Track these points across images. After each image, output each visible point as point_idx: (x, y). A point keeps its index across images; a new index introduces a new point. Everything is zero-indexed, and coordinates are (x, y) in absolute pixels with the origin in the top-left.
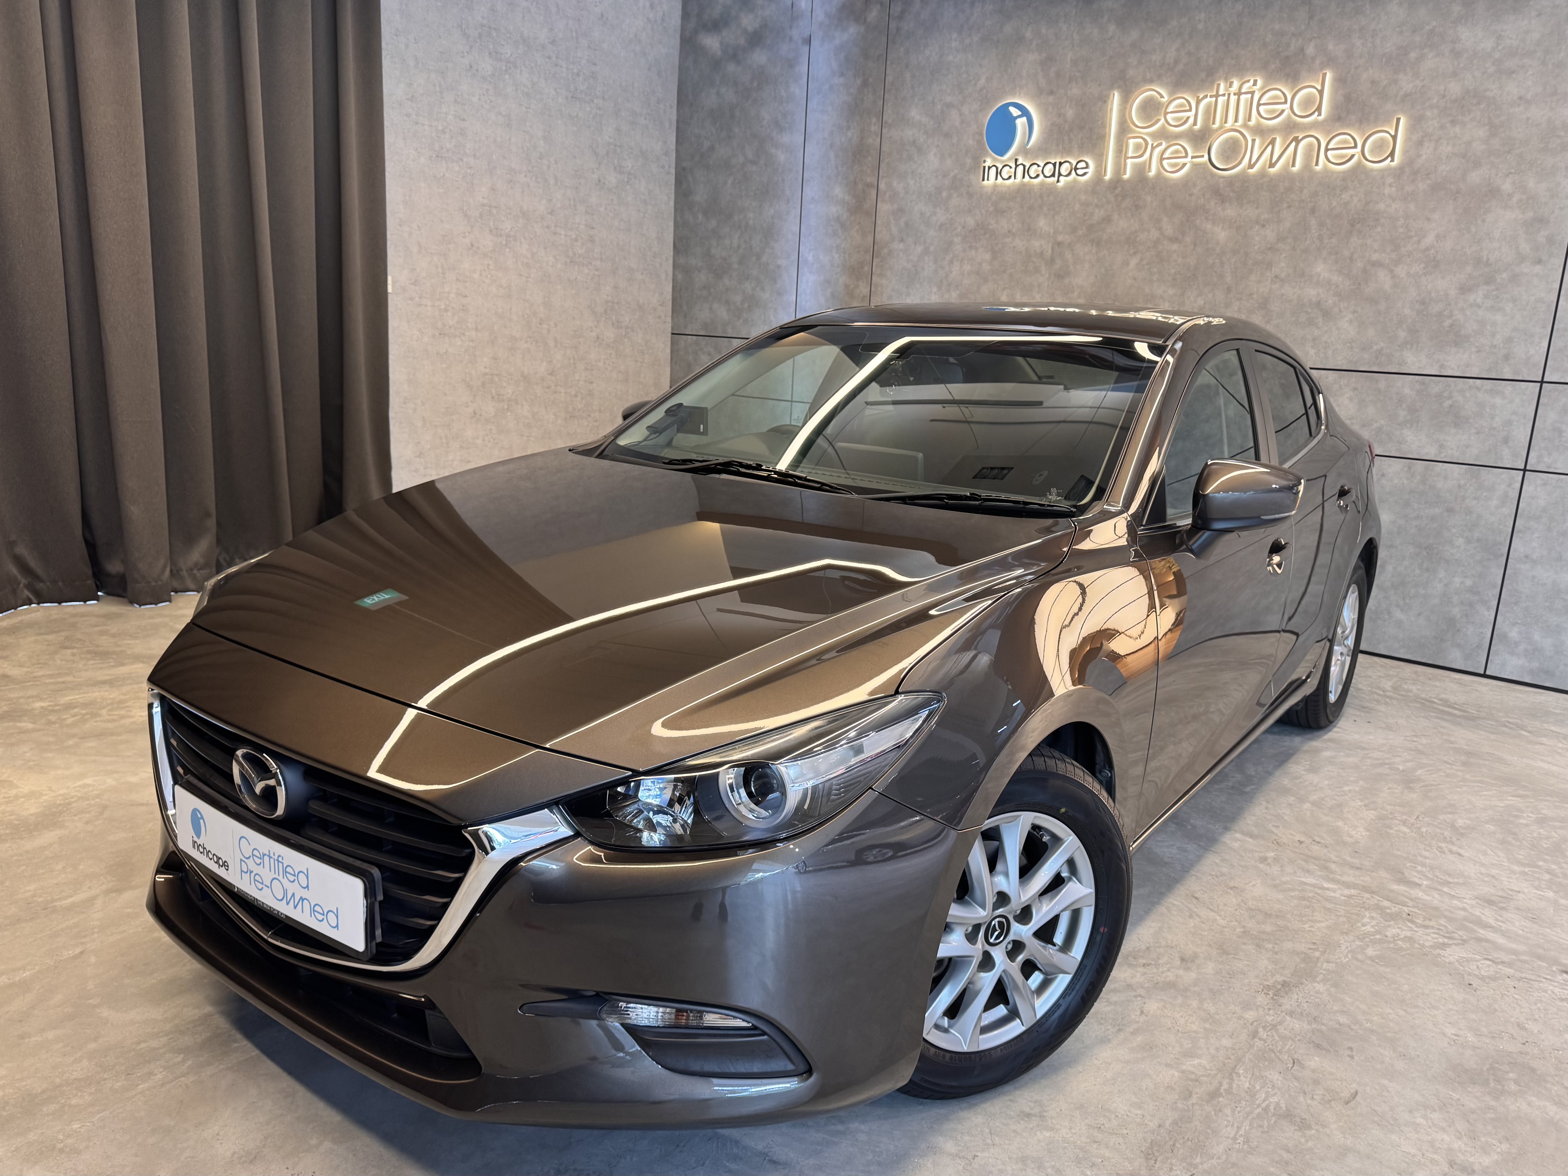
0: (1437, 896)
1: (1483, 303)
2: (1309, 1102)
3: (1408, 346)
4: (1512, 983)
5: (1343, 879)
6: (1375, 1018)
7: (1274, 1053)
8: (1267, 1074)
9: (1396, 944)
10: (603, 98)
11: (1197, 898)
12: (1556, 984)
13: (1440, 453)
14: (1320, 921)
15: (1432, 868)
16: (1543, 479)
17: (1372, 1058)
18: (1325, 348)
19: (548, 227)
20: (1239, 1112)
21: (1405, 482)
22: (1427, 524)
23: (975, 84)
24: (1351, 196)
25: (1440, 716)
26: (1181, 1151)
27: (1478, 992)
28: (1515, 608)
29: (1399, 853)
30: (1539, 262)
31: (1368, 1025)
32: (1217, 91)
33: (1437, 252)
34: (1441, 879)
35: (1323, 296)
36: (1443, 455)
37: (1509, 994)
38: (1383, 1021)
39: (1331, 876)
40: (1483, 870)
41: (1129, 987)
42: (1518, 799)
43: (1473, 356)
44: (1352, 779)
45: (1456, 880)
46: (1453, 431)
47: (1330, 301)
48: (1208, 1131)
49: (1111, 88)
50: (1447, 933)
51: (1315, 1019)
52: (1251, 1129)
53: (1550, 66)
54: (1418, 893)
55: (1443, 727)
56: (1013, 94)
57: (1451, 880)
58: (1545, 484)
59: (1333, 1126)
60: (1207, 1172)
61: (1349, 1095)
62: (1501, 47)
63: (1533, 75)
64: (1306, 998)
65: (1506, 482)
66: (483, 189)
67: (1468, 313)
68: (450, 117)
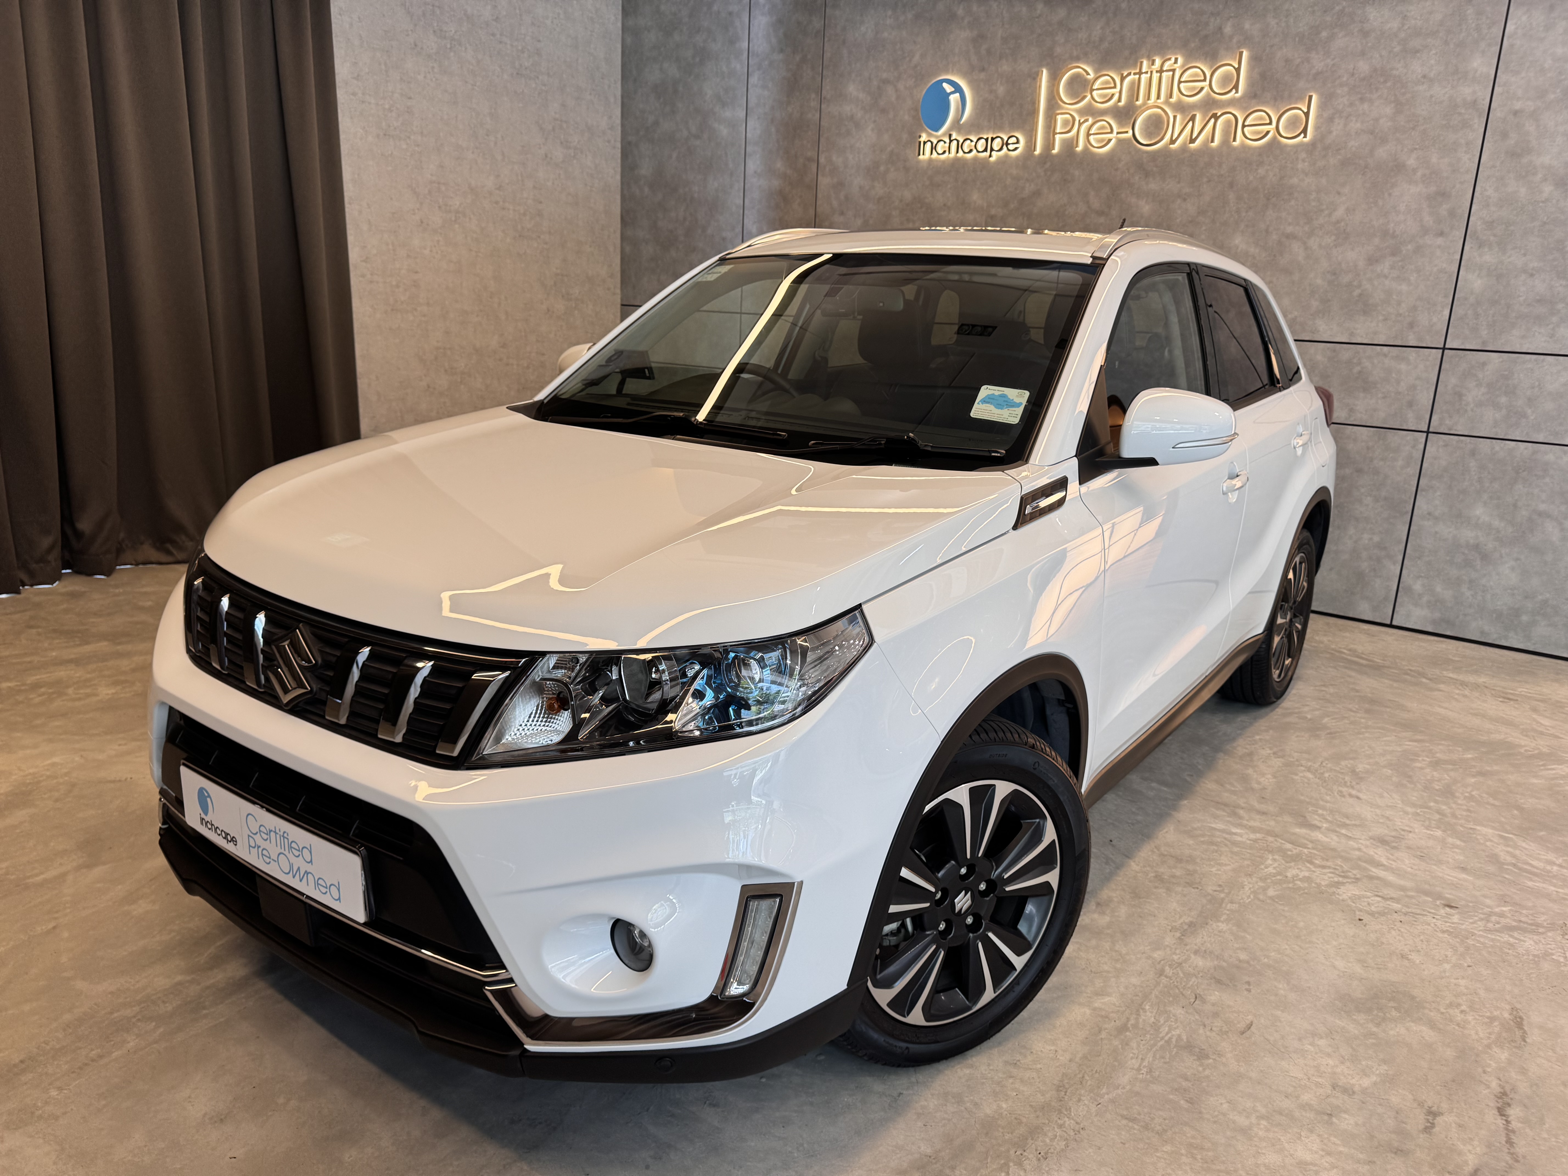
0: (1335, 838)
1: (1390, 273)
2: (1208, 1033)
3: (1320, 315)
4: (1399, 918)
5: (1250, 824)
6: (1273, 954)
7: (1179, 989)
8: (1172, 1009)
9: (1295, 884)
10: (548, 74)
12: (1439, 917)
13: (1350, 416)
14: (1226, 865)
15: (1332, 812)
16: (1444, 441)
17: (1268, 991)
19: (497, 203)
20: (1144, 1045)
23: (910, 61)
24: (1267, 171)
25: (1347, 665)
26: (1089, 1083)
27: (1368, 927)
28: (1419, 562)
29: (1302, 798)
30: (1441, 234)
31: (1266, 960)
32: (1141, 69)
34: (1340, 821)
36: (1352, 419)
37: (1396, 928)
38: (1279, 956)
39: (1239, 821)
40: (1379, 812)
42: (1415, 744)
43: (1380, 325)
45: (1353, 822)
46: (1362, 395)
48: (1116, 1064)
49: (1040, 66)
50: (1343, 872)
51: (1217, 957)
52: (1154, 1060)
53: (1452, 46)
54: (1318, 835)
55: (1350, 676)
56: (947, 71)
57: (1348, 822)
58: (1446, 446)
59: (1229, 1055)
60: (1113, 1101)
61: (1244, 1026)
62: (1406, 27)
63: (1436, 54)
64: (1210, 937)
65: (1412, 444)
66: (432, 166)
67: (1376, 283)
68: (396, 95)
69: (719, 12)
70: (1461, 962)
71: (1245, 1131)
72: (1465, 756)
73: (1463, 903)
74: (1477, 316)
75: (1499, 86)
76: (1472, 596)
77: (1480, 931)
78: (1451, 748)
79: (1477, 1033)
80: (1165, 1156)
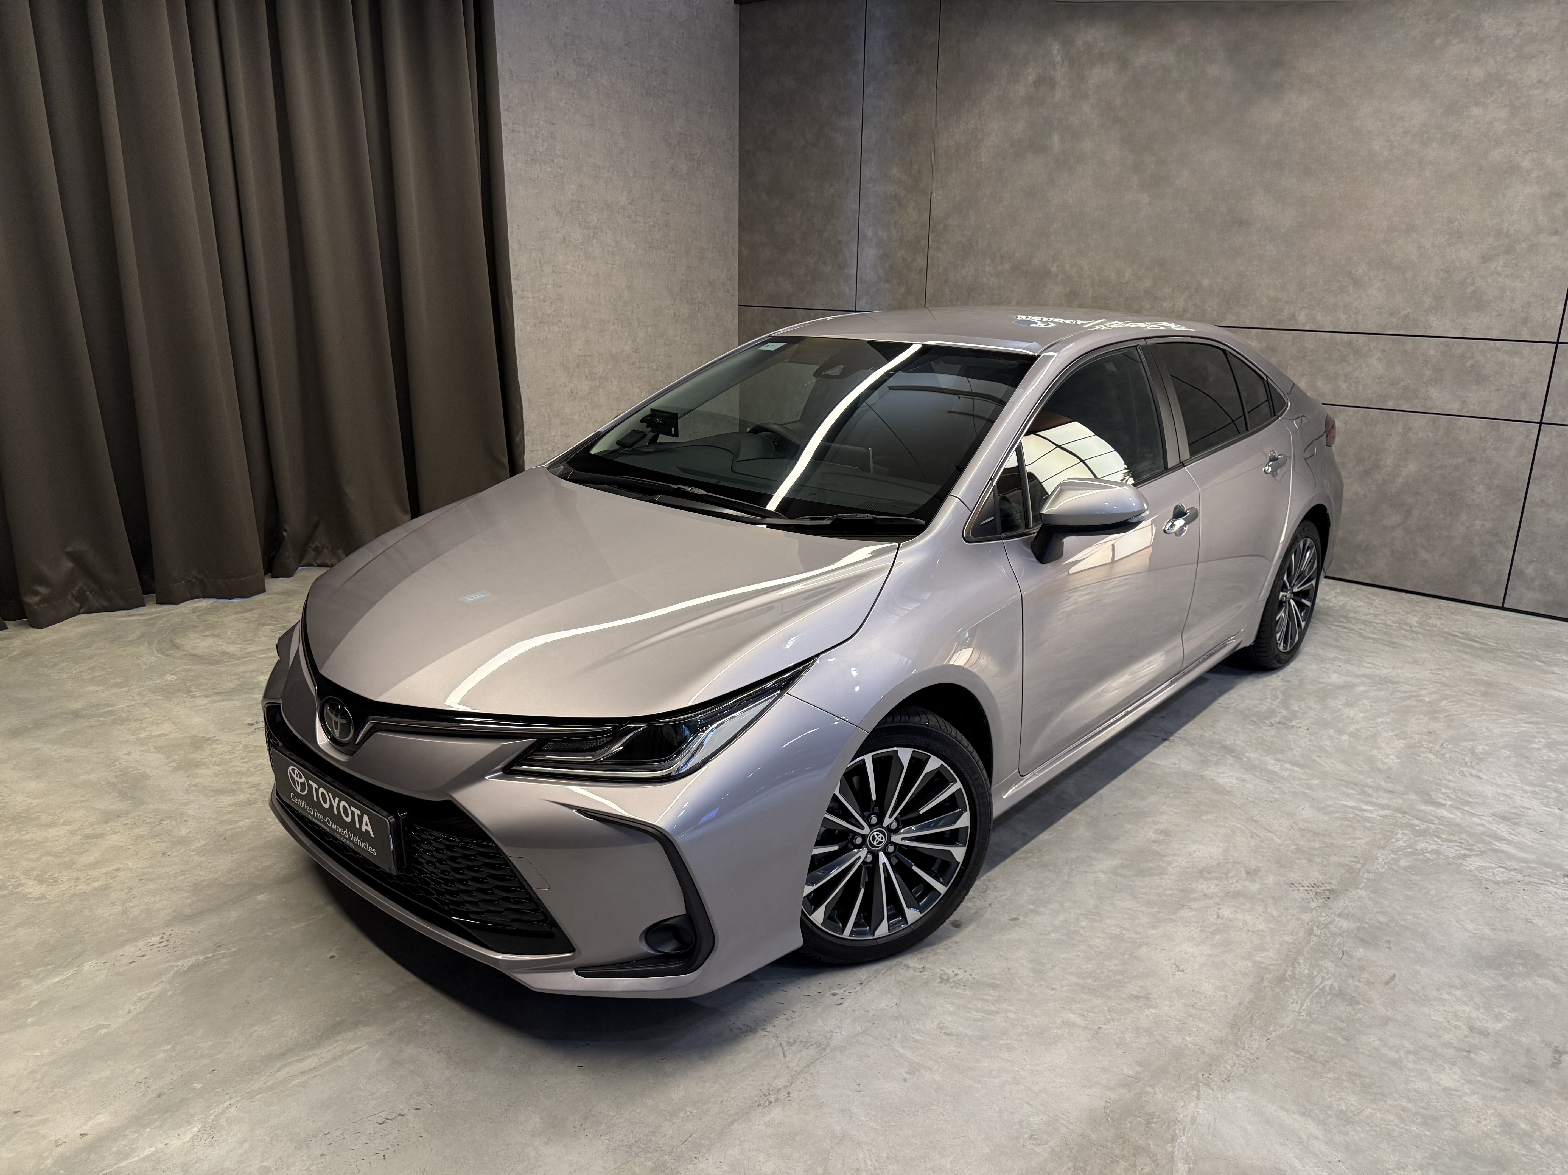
0: (1459, 814)
1: (1503, 271)
2: (1357, 983)
3: (1434, 311)
4: (1522, 887)
5: (1379, 802)
6: (1409, 918)
7: (1327, 946)
8: (1322, 963)
9: (1425, 856)
10: (674, 91)
11: (1256, 821)
12: (1558, 886)
13: (1465, 408)
14: (1360, 838)
15: (1454, 790)
16: (1558, 431)
17: (1407, 949)
18: (1356, 314)
19: (629, 216)
20: (1301, 992)
21: (1430, 435)
22: (1450, 473)
25: (1461, 649)
26: (1258, 1022)
27: (1494, 894)
28: (1531, 548)
29: (1426, 777)
30: (1556, 232)
31: (1403, 923)
33: (1460, 224)
34: (1463, 799)
36: (1466, 410)
37: (1519, 895)
38: (1415, 919)
39: (1369, 799)
40: (1499, 791)
41: (1206, 896)
42: (1531, 726)
43: (1494, 320)
44: (1384, 711)
45: (1475, 800)
46: (1474, 387)
48: (1279, 1007)
50: (1468, 845)
51: (1359, 919)
52: (1311, 1005)
54: (1442, 812)
55: (1465, 660)
57: (1471, 800)
58: (1559, 436)
59: (1377, 1002)
60: (1280, 1037)
61: (1388, 978)
62: (1521, 34)
63: (1551, 59)
64: (1351, 902)
65: (1525, 434)
66: (573, 186)
67: (1489, 280)
68: (542, 122)
69: (835, 25)
71: (1396, 1064)
80: (1329, 1081)
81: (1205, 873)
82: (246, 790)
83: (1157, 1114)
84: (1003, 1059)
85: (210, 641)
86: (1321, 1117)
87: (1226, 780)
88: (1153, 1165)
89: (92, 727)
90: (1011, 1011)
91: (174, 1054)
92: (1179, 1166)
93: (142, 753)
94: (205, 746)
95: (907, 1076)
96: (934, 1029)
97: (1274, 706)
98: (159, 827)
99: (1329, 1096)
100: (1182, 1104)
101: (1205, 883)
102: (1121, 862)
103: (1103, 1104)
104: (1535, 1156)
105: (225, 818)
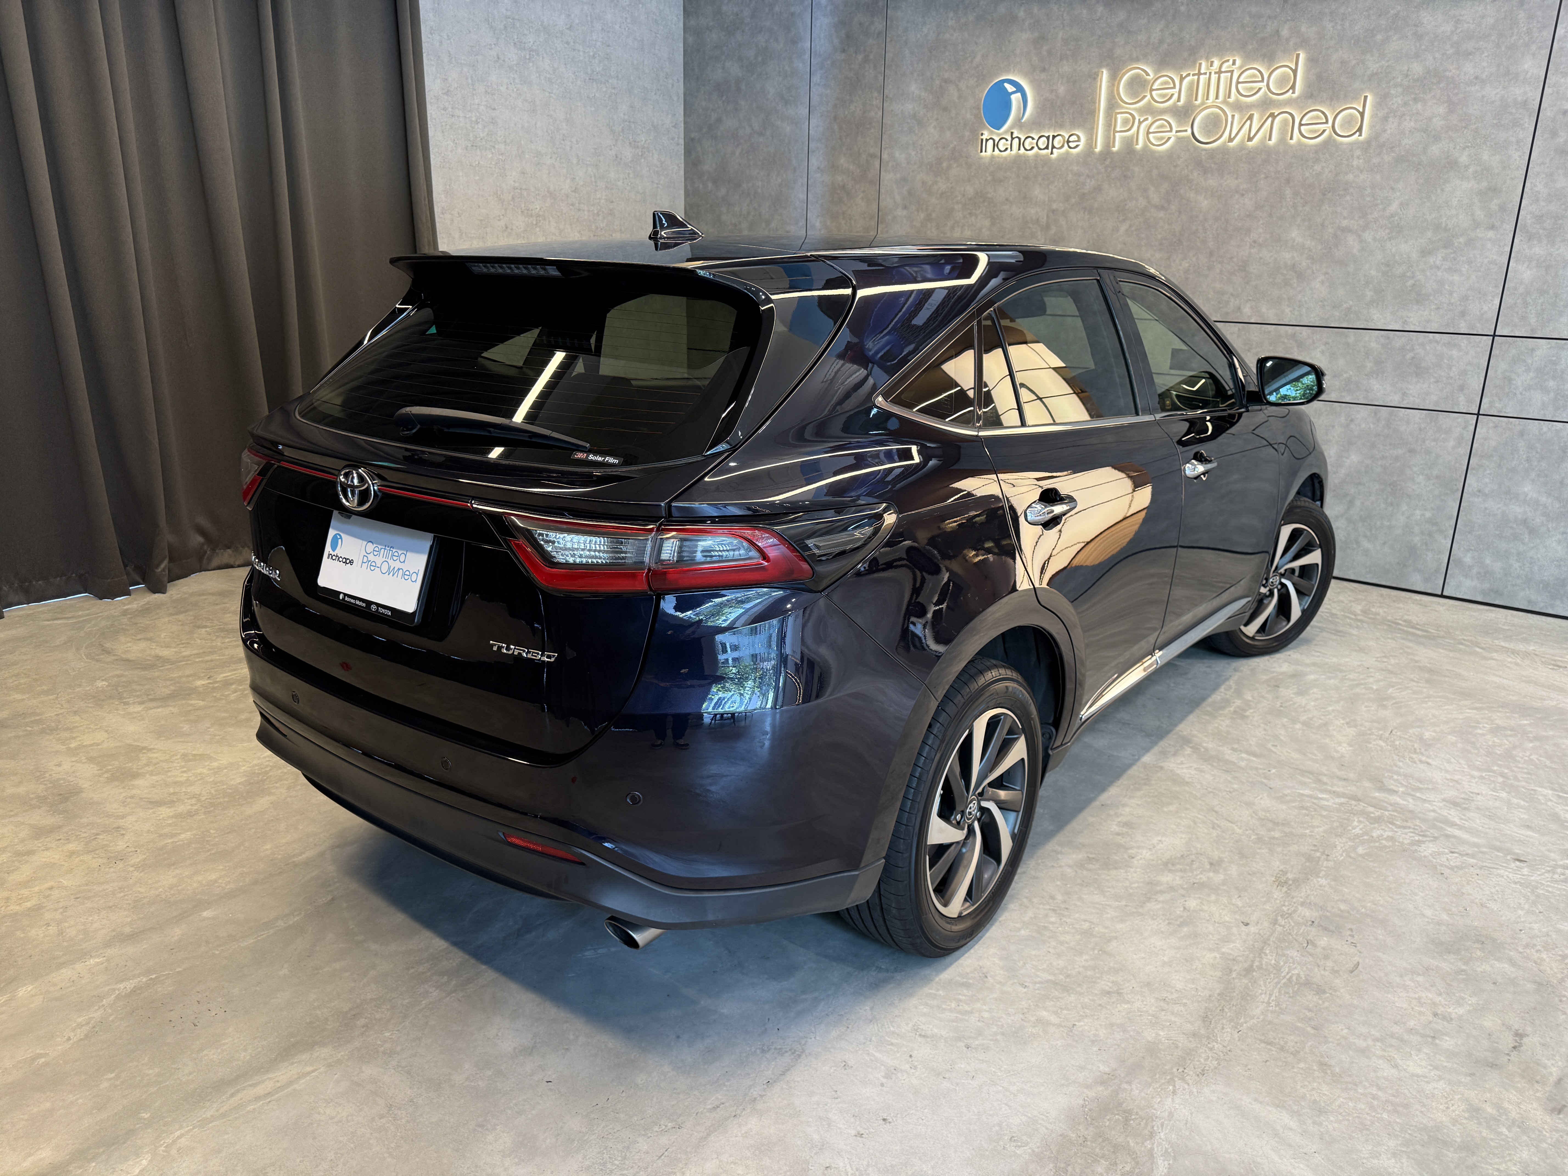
0: (1411, 800)
1: (1442, 265)
2: (1322, 972)
3: (1375, 305)
4: (1476, 872)
5: (1333, 789)
6: (1369, 904)
7: (1292, 936)
8: (1288, 952)
9: (1382, 843)
10: (617, 77)
11: (1216, 812)
12: (1510, 870)
13: (1403, 400)
14: (1318, 827)
15: (1406, 776)
16: (1494, 422)
17: (1368, 936)
18: (1299, 307)
19: (573, 205)
20: (1269, 983)
21: (1372, 426)
22: (1391, 464)
23: (972, 61)
24: (1323, 168)
25: (1405, 637)
26: (1229, 1014)
27: (1449, 880)
28: (1469, 537)
29: (1378, 764)
30: (1493, 227)
31: (1363, 910)
33: (1400, 219)
34: (1414, 786)
35: (1297, 259)
36: (1405, 402)
37: (1473, 880)
38: (1375, 906)
39: (1325, 787)
40: (1448, 777)
41: (1172, 889)
42: (1474, 711)
43: (1433, 314)
44: (1334, 699)
45: (1426, 786)
46: (1415, 380)
47: (1304, 264)
48: (1249, 998)
49: (1101, 66)
50: (1422, 831)
51: (1321, 907)
52: (1279, 995)
53: (1503, 49)
54: (1395, 799)
55: (1408, 647)
56: (1008, 71)
57: (1422, 786)
58: (1496, 427)
59: (1342, 991)
60: (1251, 1029)
61: (1352, 966)
62: (1459, 31)
63: (1487, 56)
64: (1313, 890)
65: (1461, 426)
66: (514, 173)
67: (1428, 274)
68: (482, 107)
69: (780, 12)
70: (1534, 909)
71: (1364, 1052)
72: (1521, 722)
73: (1530, 857)
74: (1526, 304)
75: (1549, 87)
76: (1520, 567)
77: (1548, 881)
78: (1508, 714)
79: (1551, 969)
80: (1301, 1072)
81: (1170, 865)
82: (186, 801)
83: (1135, 1111)
84: (979, 1060)
85: (142, 645)
86: (1295, 1108)
87: (1185, 771)
88: (1133, 1163)
89: (17, 737)
90: (986, 1011)
91: (118, 1083)
92: (1159, 1164)
93: (74, 763)
94: (141, 755)
95: (884, 1080)
96: (909, 1032)
97: (1228, 696)
98: (94, 843)
99: (1301, 1087)
100: (1159, 1099)
101: (1170, 875)
102: (1086, 855)
103: (1082, 1102)
104: (1502, 1140)
105: (166, 830)
